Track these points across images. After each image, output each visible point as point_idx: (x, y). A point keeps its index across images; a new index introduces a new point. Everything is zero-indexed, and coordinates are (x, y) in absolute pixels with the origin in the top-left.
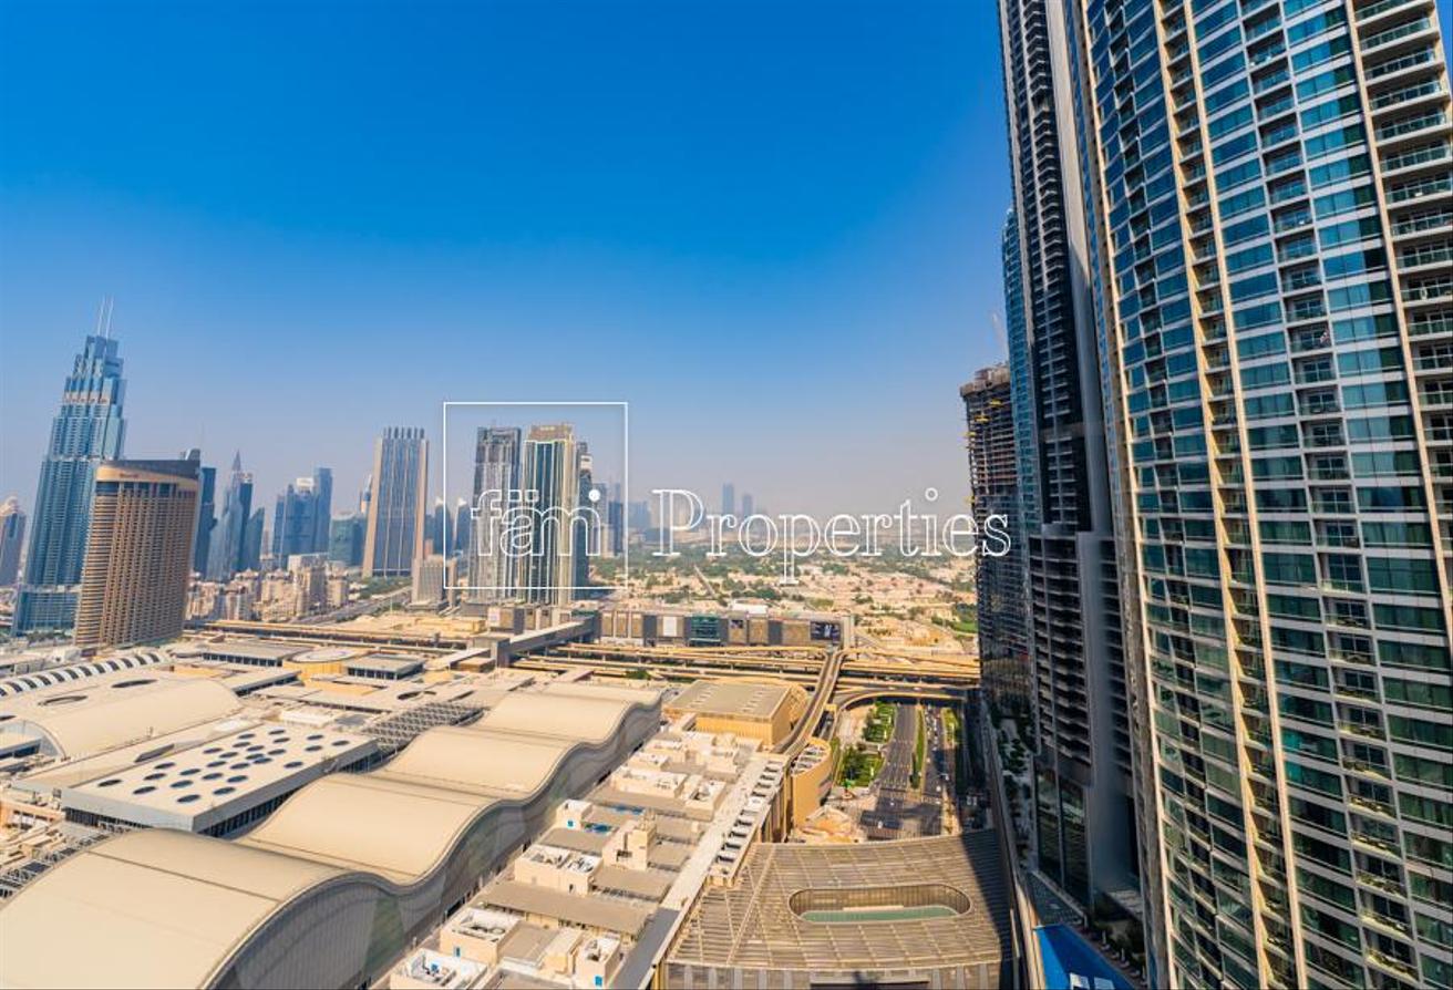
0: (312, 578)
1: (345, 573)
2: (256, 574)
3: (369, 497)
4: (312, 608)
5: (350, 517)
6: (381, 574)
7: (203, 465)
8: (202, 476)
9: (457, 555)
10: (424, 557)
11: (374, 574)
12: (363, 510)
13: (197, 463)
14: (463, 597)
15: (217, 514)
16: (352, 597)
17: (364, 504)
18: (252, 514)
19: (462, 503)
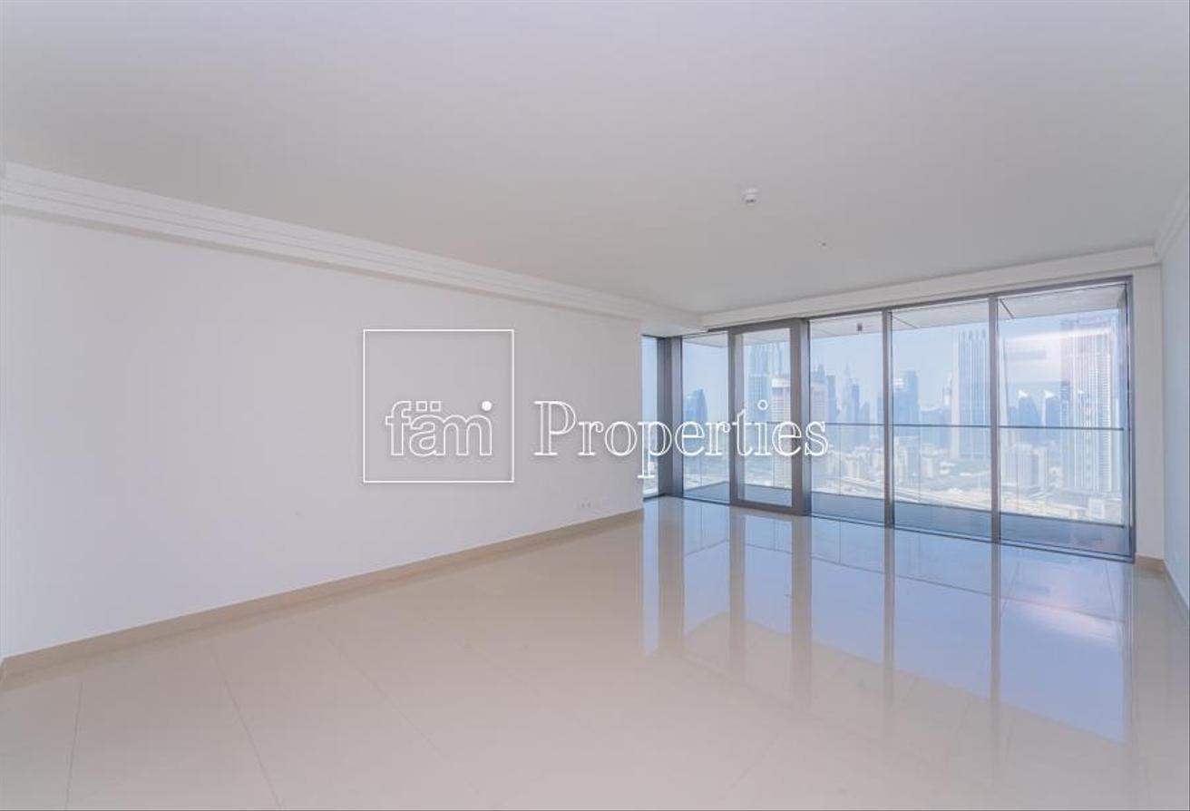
0: (909, 454)
1: (935, 453)
2: (868, 449)
3: (950, 392)
4: (911, 477)
5: (934, 409)
6: (968, 456)
7: (826, 374)
8: (827, 382)
9: (1046, 445)
10: (1010, 445)
11: (962, 456)
12: (947, 403)
13: (823, 373)
14: (1058, 485)
15: (839, 407)
16: (943, 472)
17: (947, 398)
18: (861, 406)
19: (1049, 395)
